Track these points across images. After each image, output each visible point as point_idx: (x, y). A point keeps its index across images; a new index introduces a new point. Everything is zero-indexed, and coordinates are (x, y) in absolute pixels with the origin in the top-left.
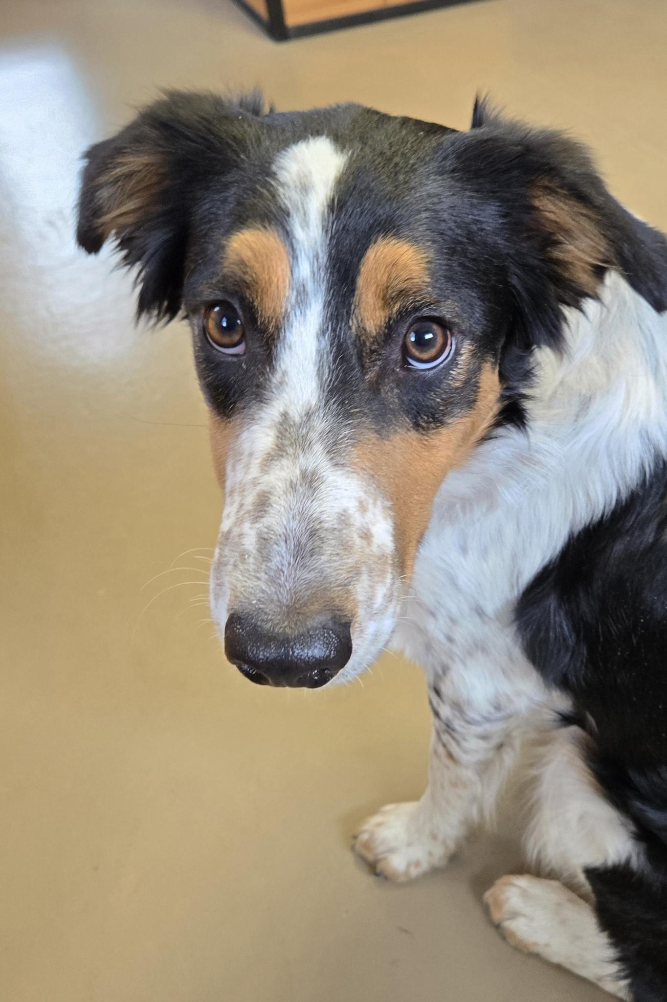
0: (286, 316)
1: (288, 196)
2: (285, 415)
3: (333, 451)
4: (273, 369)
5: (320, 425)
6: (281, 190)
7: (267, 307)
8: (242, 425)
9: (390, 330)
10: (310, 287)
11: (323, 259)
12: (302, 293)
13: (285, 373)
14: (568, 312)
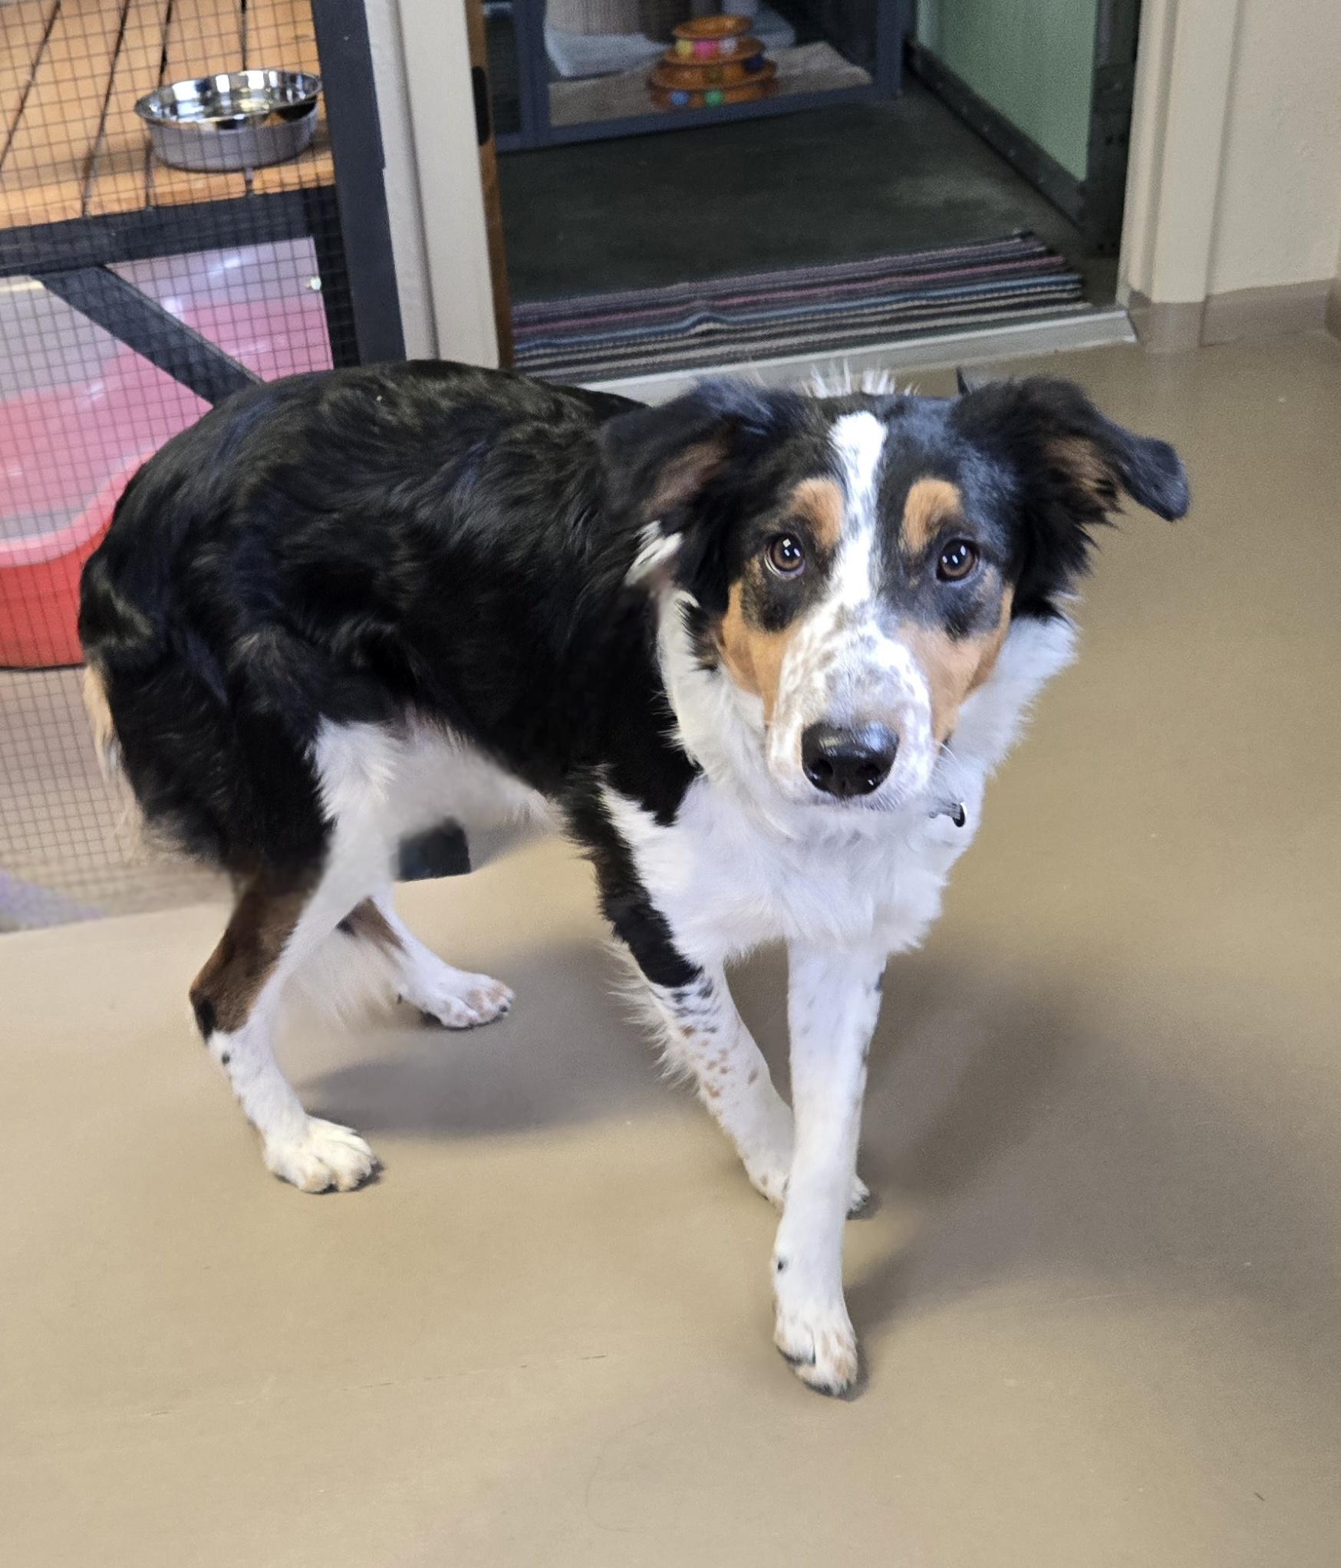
0: (842, 541)
1: (846, 455)
2: (842, 608)
3: (885, 628)
4: (828, 577)
5: (872, 610)
6: (839, 452)
7: (824, 537)
8: (801, 625)
9: (930, 549)
10: (861, 519)
11: (873, 502)
12: (854, 526)
13: (840, 580)
14: (1091, 530)
